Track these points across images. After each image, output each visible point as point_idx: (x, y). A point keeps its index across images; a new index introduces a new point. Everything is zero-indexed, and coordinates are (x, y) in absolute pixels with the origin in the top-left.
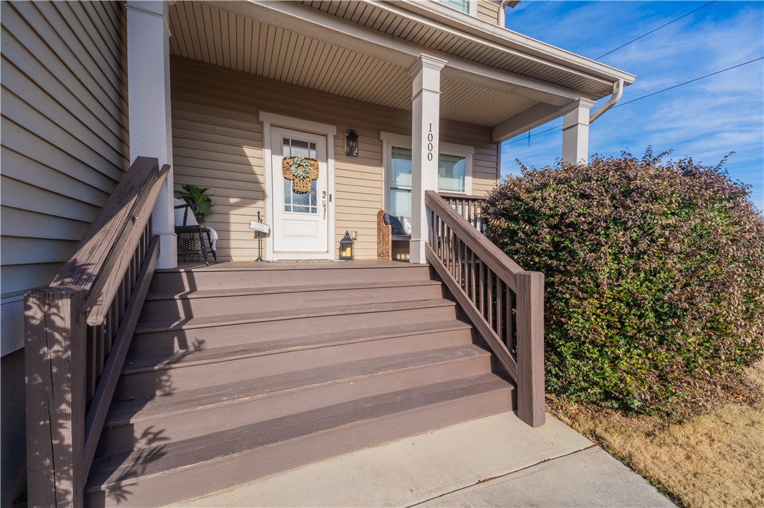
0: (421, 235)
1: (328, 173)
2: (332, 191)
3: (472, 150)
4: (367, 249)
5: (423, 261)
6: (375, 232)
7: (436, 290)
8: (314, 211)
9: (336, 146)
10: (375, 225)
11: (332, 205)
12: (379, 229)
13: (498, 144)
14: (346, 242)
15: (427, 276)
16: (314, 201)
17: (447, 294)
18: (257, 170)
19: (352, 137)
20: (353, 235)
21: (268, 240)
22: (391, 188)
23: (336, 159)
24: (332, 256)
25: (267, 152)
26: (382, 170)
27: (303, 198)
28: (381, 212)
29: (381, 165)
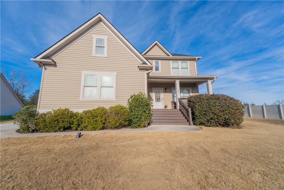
0: (178, 104)
1: (162, 95)
2: (163, 98)
3: (191, 88)
4: (170, 107)
5: (179, 108)
6: (171, 105)
7: (180, 113)
8: (160, 101)
9: (163, 91)
10: (171, 104)
11: (163, 100)
12: (172, 104)
13: (197, 86)
14: (166, 107)
15: (179, 111)
16: (160, 100)
17: (184, 115)
18: (151, 96)
19: (166, 89)
20: (167, 106)
21: (153, 107)
22: (173, 97)
23: (163, 93)
24: (164, 108)
25: (153, 93)
26: (172, 94)
27: (158, 100)
28: (172, 101)
29: (171, 93)
